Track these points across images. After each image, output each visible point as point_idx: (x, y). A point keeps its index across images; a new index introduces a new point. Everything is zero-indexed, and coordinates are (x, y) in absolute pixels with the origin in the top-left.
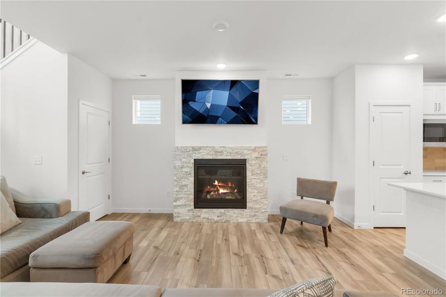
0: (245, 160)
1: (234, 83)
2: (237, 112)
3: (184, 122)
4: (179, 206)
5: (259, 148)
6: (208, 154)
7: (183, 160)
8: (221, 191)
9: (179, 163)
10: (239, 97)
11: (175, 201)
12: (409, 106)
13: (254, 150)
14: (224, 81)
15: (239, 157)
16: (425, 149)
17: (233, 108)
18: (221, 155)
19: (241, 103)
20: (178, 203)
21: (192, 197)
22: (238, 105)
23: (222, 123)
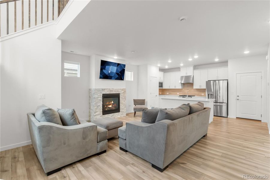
0: (119, 94)
1: (118, 64)
2: (118, 76)
3: (100, 78)
4: (96, 115)
5: (124, 89)
6: (107, 92)
7: (98, 94)
9: (96, 96)
10: (120, 70)
11: (95, 113)
12: (157, 77)
13: (122, 90)
14: (116, 63)
16: (159, 89)
17: (118, 74)
18: (112, 92)
19: (120, 72)
21: (102, 110)
22: (119, 73)
23: (113, 79)
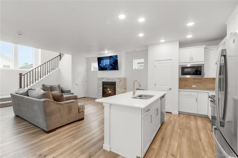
1: (110, 57)
2: (112, 66)
3: (99, 70)
5: (120, 78)
6: (105, 80)
7: (100, 82)
8: (110, 92)
9: (98, 83)
10: (112, 61)
11: (98, 94)
12: (172, 60)
13: (118, 79)
14: (108, 57)
15: (114, 81)
18: (109, 80)
19: (113, 63)
20: (98, 95)
21: (102, 93)
23: (108, 70)
